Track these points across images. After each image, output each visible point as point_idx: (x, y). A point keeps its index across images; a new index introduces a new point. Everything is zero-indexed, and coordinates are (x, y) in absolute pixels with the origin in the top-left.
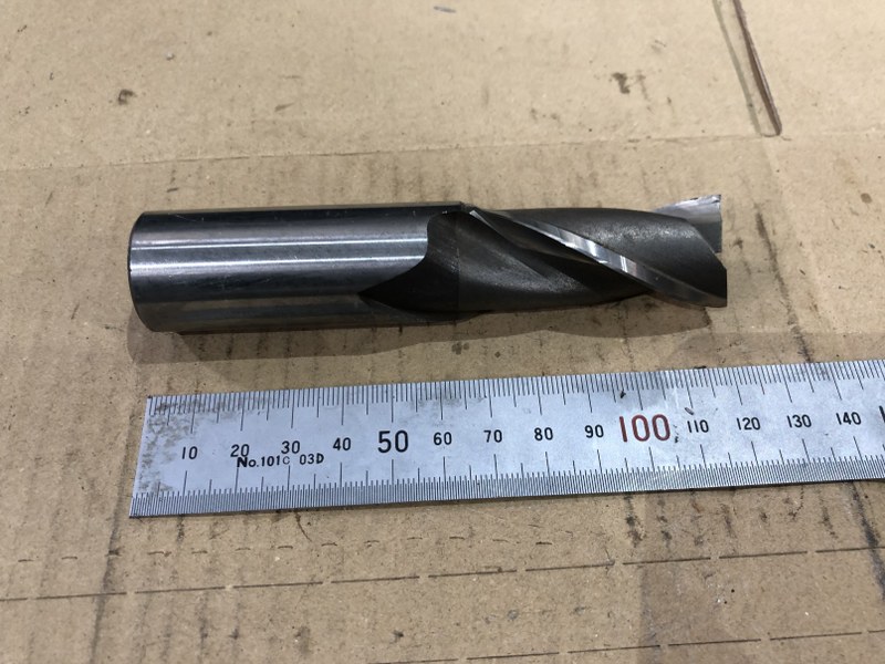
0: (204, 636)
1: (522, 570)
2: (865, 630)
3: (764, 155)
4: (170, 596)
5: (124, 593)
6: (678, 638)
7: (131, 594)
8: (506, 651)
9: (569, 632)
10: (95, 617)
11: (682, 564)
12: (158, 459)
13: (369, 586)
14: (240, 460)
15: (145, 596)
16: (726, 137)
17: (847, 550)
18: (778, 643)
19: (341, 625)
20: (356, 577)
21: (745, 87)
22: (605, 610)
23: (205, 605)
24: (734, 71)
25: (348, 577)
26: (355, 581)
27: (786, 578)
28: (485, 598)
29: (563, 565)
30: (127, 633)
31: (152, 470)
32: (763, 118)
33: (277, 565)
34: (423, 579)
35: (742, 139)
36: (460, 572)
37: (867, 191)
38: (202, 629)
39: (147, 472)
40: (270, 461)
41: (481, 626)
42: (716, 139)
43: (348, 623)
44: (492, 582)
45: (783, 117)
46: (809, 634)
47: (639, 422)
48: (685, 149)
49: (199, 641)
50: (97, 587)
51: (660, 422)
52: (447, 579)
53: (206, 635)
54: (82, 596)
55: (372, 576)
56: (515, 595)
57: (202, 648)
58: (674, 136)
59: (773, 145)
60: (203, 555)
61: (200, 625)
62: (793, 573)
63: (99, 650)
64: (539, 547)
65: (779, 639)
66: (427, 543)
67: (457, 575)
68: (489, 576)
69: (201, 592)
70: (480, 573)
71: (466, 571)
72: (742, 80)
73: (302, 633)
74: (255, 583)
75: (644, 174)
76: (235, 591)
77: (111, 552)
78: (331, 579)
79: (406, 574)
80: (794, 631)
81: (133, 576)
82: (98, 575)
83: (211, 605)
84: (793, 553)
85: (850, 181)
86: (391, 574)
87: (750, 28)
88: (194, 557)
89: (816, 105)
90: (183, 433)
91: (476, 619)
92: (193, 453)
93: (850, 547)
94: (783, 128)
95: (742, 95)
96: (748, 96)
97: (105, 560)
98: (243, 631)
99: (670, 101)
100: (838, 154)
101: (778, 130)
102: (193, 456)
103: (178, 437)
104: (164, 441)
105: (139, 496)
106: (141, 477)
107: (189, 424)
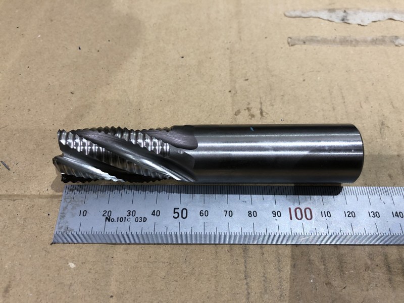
12: (68, 215)
14: (107, 218)
31: (65, 220)
39: (62, 221)
40: (121, 220)
47: (298, 211)
51: (308, 211)
90: (80, 204)
92: (85, 213)
102: (84, 215)
103: (78, 205)
104: (71, 207)
105: (58, 233)
106: (59, 224)
107: (84, 199)
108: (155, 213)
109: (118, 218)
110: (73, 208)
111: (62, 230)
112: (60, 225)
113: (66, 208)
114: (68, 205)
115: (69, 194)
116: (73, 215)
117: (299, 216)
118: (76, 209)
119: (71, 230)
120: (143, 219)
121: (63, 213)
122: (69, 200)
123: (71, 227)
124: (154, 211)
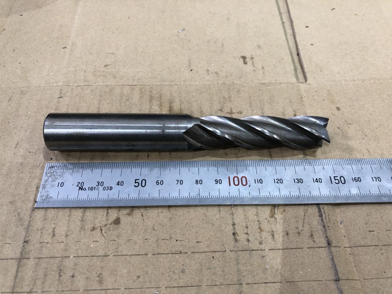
0: (60, 276)
1: (189, 253)
2: (324, 279)
3: (299, 90)
4: (47, 260)
5: (29, 258)
6: (250, 281)
7: (32, 259)
8: (181, 284)
9: (206, 277)
10: (16, 268)
11: (253, 252)
12: (48, 186)
13: (128, 258)
14: (80, 188)
15: (37, 260)
16: (284, 83)
17: (319, 247)
18: (289, 283)
19: (115, 273)
20: (123, 254)
21: (294, 63)
22: (221, 270)
23: (61, 264)
24: (290, 57)
25: (119, 254)
26: (122, 255)
27: (294, 258)
28: (174, 263)
29: (206, 251)
30: (29, 274)
31: (46, 190)
32: (301, 76)
33: (92, 248)
34: (150, 255)
35: (291, 84)
36: (165, 253)
37: (339, 106)
38: (59, 273)
39: (43, 191)
40: (91, 189)
41: (171, 274)
42: (281, 84)
43: (119, 271)
44: (177, 257)
45: (308, 75)
46: (302, 280)
47: (236, 179)
48: (267, 87)
49: (58, 278)
50: (18, 255)
51: (244, 179)
52: (160, 255)
53: (61, 276)
54: (12, 259)
55: (130, 254)
56: (186, 262)
57: (59, 281)
58: (264, 82)
59: (303, 86)
60: (62, 243)
61: (59, 271)
62: (297, 256)
63: (17, 280)
64: (198, 244)
65: (289, 282)
66: (153, 241)
67: (164, 254)
68: (176, 255)
69: (60, 258)
70: (173, 253)
71: (167, 253)
72: (293, 60)
73: (100, 275)
74: (82, 255)
75: (250, 97)
76: (74, 258)
77: (25, 242)
78: (113, 254)
79: (143, 253)
80: (296, 279)
81: (33, 251)
82: (19, 251)
83: (64, 263)
84: (298, 248)
85: (332, 102)
86: (137, 253)
87: (298, 39)
88: (58, 244)
89: (321, 71)
90: (59, 177)
91: (170, 272)
92: (62, 184)
93: (321, 246)
94: (308, 79)
95: (292, 66)
96: (295, 66)
97: (22, 245)
98: (76, 274)
99: (263, 68)
100: (329, 91)
101: (306, 80)
102: (62, 186)
103: (57, 179)
104: (51, 180)
105: (39, 200)
107: (61, 174)
108: (120, 184)
109: (89, 187)
111: (44, 198)
114: (48, 179)
115: (49, 170)
117: (236, 183)
118: (54, 181)
120: (109, 188)
123: (50, 195)
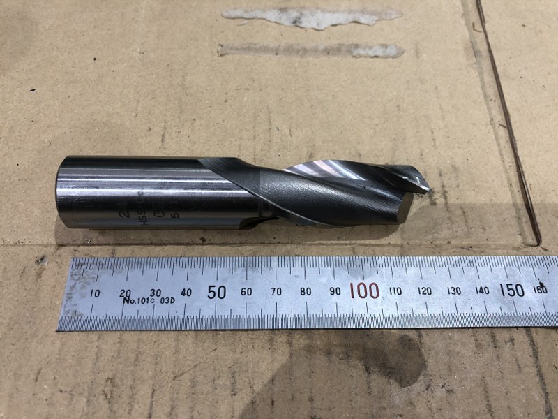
12: (75, 297)
14: (125, 299)
31: (72, 303)
39: (69, 304)
40: (143, 301)
47: (362, 287)
51: (373, 287)
90: (91, 281)
92: (97, 293)
102: (97, 295)
103: (88, 284)
104: (80, 286)
105: (64, 318)
106: (65, 307)
107: (95, 276)
108: (186, 293)
109: (139, 299)
110: (83, 287)
111: (70, 315)
112: (66, 309)
113: (74, 286)
114: (75, 284)
115: (76, 270)
116: (83, 296)
117: (363, 294)
118: (86, 288)
119: (81, 315)
120: (170, 300)
121: (71, 294)
122: (76, 277)
123: (80, 310)
124: (184, 290)
